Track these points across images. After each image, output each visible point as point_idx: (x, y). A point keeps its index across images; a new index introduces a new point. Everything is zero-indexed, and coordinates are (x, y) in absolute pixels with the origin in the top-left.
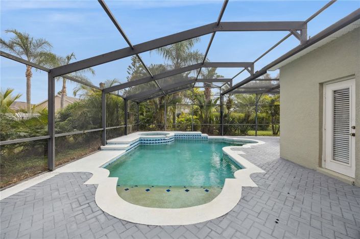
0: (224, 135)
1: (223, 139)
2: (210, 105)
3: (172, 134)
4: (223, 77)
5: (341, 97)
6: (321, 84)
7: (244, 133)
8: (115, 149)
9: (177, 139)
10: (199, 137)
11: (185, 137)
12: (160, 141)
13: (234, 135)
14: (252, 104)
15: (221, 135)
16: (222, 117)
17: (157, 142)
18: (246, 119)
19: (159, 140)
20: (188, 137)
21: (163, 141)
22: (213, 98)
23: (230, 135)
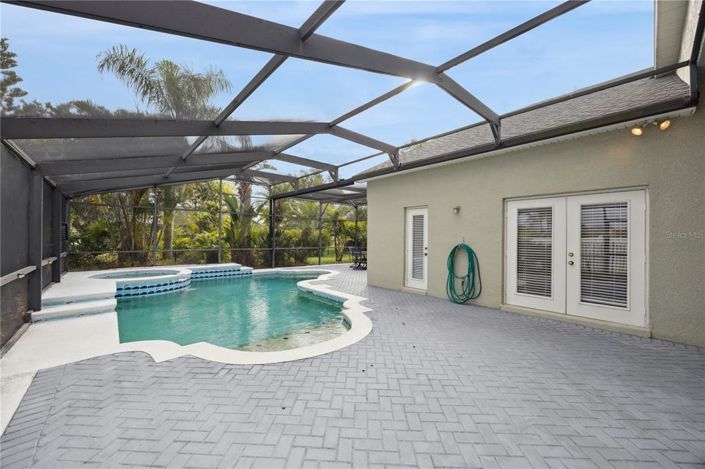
0: (276, 266)
1: (277, 273)
2: (250, 213)
3: (185, 271)
4: (275, 169)
5: (418, 220)
6: (405, 208)
7: (301, 260)
8: (82, 314)
9: (196, 281)
10: (236, 273)
11: (209, 275)
12: (168, 287)
13: (290, 265)
14: (313, 217)
15: (270, 266)
16: (272, 235)
17: (161, 288)
18: (305, 240)
19: (166, 284)
20: (214, 274)
21: (174, 286)
22: (254, 203)
23: (283, 266)
